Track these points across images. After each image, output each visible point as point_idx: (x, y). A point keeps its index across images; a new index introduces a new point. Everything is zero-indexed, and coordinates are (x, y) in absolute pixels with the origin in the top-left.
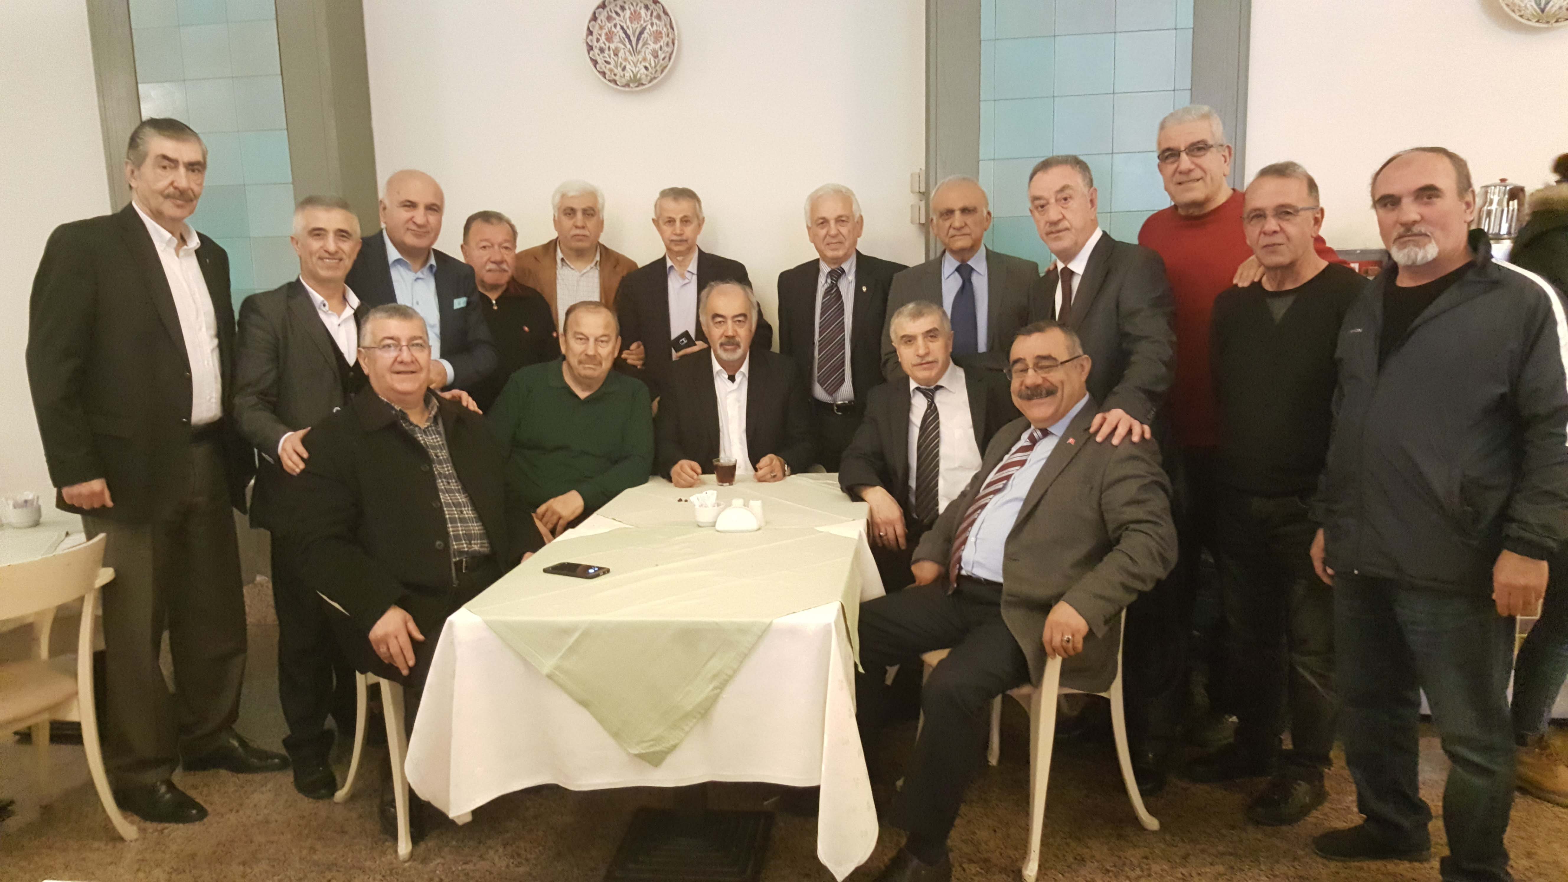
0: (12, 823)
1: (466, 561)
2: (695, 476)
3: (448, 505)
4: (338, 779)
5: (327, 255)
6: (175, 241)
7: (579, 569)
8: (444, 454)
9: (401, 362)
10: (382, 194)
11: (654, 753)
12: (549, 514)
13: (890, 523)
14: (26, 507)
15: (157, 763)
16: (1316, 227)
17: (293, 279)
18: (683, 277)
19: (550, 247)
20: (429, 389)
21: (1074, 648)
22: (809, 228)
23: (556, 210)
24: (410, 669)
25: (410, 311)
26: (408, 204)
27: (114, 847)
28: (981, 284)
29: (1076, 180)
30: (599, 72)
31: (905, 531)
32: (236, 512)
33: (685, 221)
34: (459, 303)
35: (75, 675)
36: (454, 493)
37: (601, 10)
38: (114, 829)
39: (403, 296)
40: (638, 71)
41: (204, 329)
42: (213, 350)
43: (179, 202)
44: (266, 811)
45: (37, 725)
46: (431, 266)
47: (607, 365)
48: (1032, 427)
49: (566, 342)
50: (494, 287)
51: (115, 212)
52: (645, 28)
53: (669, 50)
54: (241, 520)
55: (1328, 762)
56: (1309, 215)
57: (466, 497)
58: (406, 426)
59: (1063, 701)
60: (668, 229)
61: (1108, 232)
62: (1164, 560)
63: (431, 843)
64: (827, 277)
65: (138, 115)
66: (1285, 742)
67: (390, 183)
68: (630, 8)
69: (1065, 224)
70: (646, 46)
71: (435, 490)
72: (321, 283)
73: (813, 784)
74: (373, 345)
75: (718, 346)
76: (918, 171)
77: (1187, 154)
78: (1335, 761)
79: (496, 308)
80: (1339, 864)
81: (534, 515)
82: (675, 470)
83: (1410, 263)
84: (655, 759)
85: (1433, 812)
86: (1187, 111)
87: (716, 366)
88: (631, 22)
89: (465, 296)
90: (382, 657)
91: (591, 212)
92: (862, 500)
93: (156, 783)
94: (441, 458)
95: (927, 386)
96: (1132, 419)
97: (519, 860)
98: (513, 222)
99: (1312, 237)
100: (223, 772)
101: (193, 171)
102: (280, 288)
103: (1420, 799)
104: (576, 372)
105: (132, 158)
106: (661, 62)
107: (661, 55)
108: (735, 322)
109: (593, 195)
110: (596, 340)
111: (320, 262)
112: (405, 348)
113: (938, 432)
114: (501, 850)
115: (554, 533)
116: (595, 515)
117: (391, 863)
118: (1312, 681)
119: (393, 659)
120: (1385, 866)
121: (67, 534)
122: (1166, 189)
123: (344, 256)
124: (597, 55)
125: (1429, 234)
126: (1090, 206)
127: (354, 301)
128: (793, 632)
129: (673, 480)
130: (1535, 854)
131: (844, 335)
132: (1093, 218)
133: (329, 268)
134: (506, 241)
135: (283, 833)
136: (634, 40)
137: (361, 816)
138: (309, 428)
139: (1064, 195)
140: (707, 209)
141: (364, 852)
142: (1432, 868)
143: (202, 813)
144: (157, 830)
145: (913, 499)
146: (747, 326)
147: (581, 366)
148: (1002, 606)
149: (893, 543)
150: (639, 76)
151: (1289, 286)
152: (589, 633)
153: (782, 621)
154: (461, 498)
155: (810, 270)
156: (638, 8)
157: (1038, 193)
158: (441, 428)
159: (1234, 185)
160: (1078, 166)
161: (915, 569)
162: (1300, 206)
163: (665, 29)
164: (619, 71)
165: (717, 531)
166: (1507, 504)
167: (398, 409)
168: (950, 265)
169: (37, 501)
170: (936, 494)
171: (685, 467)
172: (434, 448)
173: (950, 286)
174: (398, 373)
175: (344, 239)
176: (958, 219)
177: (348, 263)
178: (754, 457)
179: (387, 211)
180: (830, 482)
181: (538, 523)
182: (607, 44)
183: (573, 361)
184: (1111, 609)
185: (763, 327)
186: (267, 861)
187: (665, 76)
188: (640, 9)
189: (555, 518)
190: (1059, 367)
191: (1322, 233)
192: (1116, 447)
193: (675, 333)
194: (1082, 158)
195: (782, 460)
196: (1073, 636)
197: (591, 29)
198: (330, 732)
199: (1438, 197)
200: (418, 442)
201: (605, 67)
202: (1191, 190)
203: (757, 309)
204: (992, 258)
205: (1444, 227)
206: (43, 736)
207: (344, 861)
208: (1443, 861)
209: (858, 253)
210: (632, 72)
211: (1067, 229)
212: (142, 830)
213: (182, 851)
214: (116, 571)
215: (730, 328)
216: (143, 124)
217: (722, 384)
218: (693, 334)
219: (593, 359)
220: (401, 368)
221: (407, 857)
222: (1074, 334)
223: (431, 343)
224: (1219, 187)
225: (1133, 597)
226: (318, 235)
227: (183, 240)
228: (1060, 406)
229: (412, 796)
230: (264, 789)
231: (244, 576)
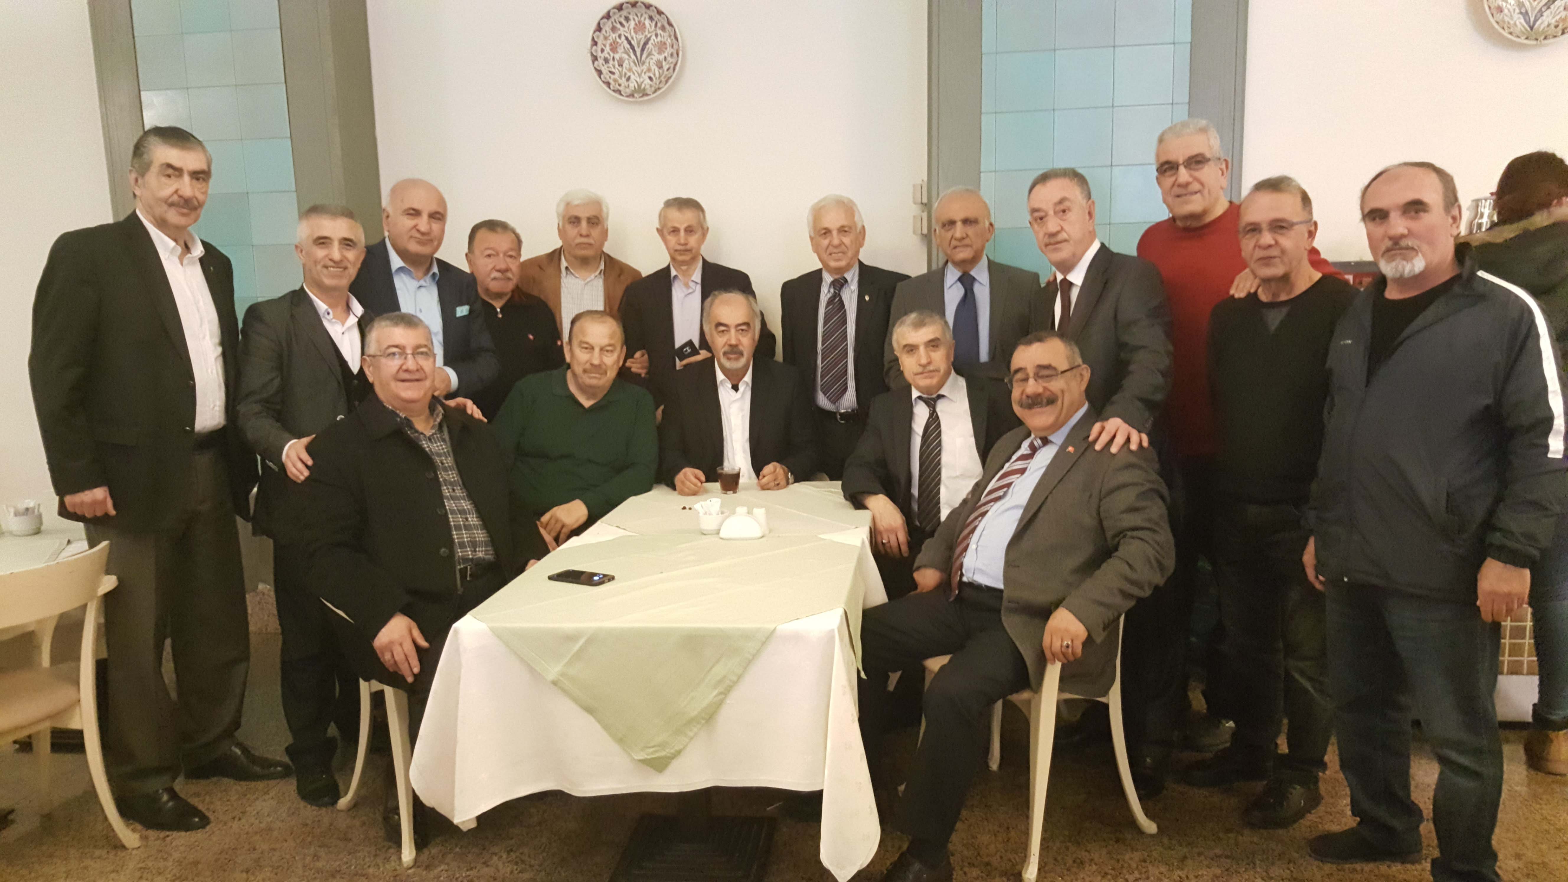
0: (11, 833)
1: (471, 568)
2: (699, 484)
3: (453, 512)
4: (341, 787)
5: (331, 264)
6: (179, 250)
7: (583, 577)
8: (449, 461)
9: (407, 371)
10: (385, 202)
11: (659, 758)
12: (553, 522)
13: (894, 531)
14: (27, 514)
15: (159, 771)
16: (1310, 239)
17: (297, 288)
18: (687, 286)
19: (554, 256)
20: (433, 397)
21: (1073, 653)
22: (812, 239)
23: (561, 218)
24: (415, 676)
25: (415, 320)
26: (412, 212)
27: (116, 855)
28: (983, 293)
29: (1074, 192)
30: (603, 82)
31: (908, 540)
32: (239, 520)
33: (689, 230)
34: (462, 311)
35: (77, 683)
36: (459, 500)
37: (605, 20)
38: (115, 835)
39: (406, 305)
40: (642, 82)
41: (208, 337)
42: (216, 359)
43: (185, 211)
44: (269, 819)
45: (38, 733)
46: (434, 274)
47: (612, 374)
48: (1033, 436)
49: (571, 350)
50: (499, 295)
51: (117, 220)
52: (649, 39)
53: (674, 61)
54: (244, 527)
55: (1323, 766)
56: (1303, 229)
57: (471, 504)
58: (412, 433)
59: (1061, 706)
60: (672, 239)
61: (1107, 245)
62: (1162, 567)
63: (434, 850)
64: (830, 287)
65: (141, 122)
66: (1281, 747)
67: (394, 191)
68: (634, 19)
69: (1063, 236)
70: (651, 57)
71: (441, 497)
72: (324, 291)
73: (816, 788)
74: (379, 354)
75: (721, 354)
76: (920, 182)
77: (1185, 167)
78: (1329, 765)
79: (500, 316)
80: (1334, 867)
81: (538, 523)
82: (679, 478)
83: (1398, 275)
84: (659, 765)
85: (1425, 816)
86: (1184, 125)
87: (720, 376)
88: (636, 32)
89: (468, 304)
90: (387, 665)
91: (596, 221)
92: (865, 508)
93: (157, 791)
94: (446, 465)
95: (928, 394)
96: (1130, 428)
97: (523, 866)
98: (518, 231)
99: (1306, 249)
100: (226, 780)
101: (198, 179)
102: (284, 297)
103: (1413, 802)
104: (580, 381)
105: (136, 166)
106: (666, 73)
107: (666, 67)
108: (739, 330)
109: (597, 203)
110: (602, 349)
111: (325, 271)
112: (410, 356)
113: (940, 441)
114: (505, 856)
115: (558, 541)
116: (599, 523)
117: (395, 870)
118: (1308, 685)
119: (398, 667)
120: (1378, 868)
121: (69, 542)
122: (1165, 201)
123: (349, 266)
124: (601, 66)
125: (1416, 247)
126: (1088, 217)
127: (358, 309)
128: (797, 638)
129: (677, 488)
130: (1524, 855)
131: (847, 344)
132: (1091, 229)
133: (333, 276)
134: (512, 250)
135: (286, 841)
136: (640, 50)
137: (364, 824)
138: (314, 436)
139: (1062, 207)
140: (710, 219)
141: (367, 859)
142: (1423, 870)
143: (205, 821)
144: (158, 839)
145: (915, 507)
146: (750, 335)
147: (586, 375)
148: (1002, 612)
149: (896, 550)
150: (643, 86)
151: (1283, 297)
152: (594, 639)
153: (785, 628)
154: (466, 505)
155: (815, 278)
156: (643, 19)
157: (1036, 206)
158: (446, 436)
159: (1231, 197)
160: (1076, 179)
161: (917, 576)
162: (1295, 220)
163: (669, 40)
164: (623, 81)
165: (722, 539)
166: (1491, 513)
167: (403, 416)
168: (952, 275)
169: (39, 508)
170: (938, 502)
171: (689, 475)
172: (439, 455)
173: (953, 295)
174: (403, 381)
175: (348, 247)
176: (959, 231)
177: (353, 272)
178: (758, 466)
179: (389, 219)
180: (833, 490)
181: (542, 531)
182: (612, 54)
183: (578, 369)
184: (1110, 615)
185: (766, 336)
186: (270, 869)
187: (669, 86)
188: (645, 19)
189: (559, 526)
190: (1059, 376)
191: (1316, 244)
192: (1114, 455)
193: (679, 342)
194: (1080, 171)
195: (786, 469)
196: (1072, 641)
197: (596, 39)
198: (332, 741)
199: (1425, 211)
200: (423, 450)
201: (610, 77)
202: (1186, 203)
203: (760, 318)
204: (993, 267)
205: (1431, 243)
206: (44, 745)
207: (347, 868)
208: (1434, 862)
209: (861, 263)
210: (637, 82)
211: (1066, 241)
212: (144, 838)
213: (185, 858)
214: (119, 579)
215: (733, 337)
216: (147, 134)
217: (725, 394)
218: (697, 343)
219: (599, 369)
220: (406, 376)
221: (411, 864)
222: (1073, 343)
223: (436, 351)
224: (1217, 200)
225: (1131, 603)
226: (323, 243)
227: (187, 248)
228: (1060, 414)
229: (416, 802)
230: (267, 797)
231: (248, 584)
